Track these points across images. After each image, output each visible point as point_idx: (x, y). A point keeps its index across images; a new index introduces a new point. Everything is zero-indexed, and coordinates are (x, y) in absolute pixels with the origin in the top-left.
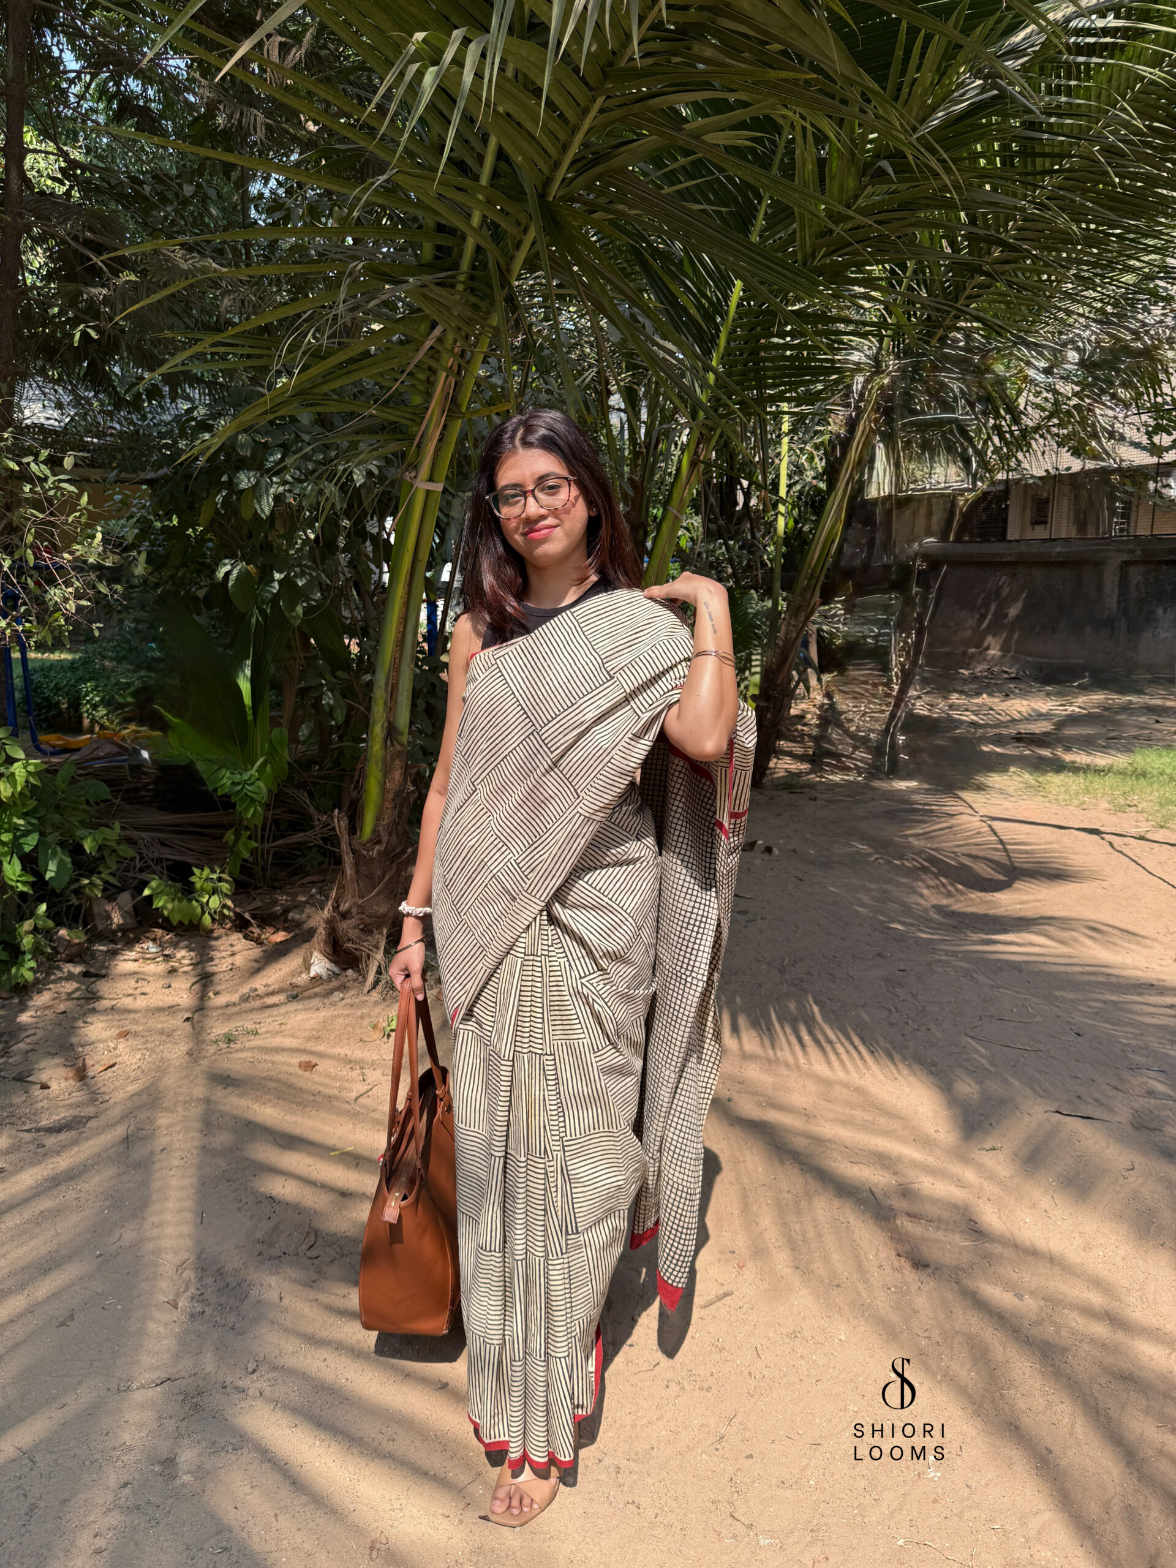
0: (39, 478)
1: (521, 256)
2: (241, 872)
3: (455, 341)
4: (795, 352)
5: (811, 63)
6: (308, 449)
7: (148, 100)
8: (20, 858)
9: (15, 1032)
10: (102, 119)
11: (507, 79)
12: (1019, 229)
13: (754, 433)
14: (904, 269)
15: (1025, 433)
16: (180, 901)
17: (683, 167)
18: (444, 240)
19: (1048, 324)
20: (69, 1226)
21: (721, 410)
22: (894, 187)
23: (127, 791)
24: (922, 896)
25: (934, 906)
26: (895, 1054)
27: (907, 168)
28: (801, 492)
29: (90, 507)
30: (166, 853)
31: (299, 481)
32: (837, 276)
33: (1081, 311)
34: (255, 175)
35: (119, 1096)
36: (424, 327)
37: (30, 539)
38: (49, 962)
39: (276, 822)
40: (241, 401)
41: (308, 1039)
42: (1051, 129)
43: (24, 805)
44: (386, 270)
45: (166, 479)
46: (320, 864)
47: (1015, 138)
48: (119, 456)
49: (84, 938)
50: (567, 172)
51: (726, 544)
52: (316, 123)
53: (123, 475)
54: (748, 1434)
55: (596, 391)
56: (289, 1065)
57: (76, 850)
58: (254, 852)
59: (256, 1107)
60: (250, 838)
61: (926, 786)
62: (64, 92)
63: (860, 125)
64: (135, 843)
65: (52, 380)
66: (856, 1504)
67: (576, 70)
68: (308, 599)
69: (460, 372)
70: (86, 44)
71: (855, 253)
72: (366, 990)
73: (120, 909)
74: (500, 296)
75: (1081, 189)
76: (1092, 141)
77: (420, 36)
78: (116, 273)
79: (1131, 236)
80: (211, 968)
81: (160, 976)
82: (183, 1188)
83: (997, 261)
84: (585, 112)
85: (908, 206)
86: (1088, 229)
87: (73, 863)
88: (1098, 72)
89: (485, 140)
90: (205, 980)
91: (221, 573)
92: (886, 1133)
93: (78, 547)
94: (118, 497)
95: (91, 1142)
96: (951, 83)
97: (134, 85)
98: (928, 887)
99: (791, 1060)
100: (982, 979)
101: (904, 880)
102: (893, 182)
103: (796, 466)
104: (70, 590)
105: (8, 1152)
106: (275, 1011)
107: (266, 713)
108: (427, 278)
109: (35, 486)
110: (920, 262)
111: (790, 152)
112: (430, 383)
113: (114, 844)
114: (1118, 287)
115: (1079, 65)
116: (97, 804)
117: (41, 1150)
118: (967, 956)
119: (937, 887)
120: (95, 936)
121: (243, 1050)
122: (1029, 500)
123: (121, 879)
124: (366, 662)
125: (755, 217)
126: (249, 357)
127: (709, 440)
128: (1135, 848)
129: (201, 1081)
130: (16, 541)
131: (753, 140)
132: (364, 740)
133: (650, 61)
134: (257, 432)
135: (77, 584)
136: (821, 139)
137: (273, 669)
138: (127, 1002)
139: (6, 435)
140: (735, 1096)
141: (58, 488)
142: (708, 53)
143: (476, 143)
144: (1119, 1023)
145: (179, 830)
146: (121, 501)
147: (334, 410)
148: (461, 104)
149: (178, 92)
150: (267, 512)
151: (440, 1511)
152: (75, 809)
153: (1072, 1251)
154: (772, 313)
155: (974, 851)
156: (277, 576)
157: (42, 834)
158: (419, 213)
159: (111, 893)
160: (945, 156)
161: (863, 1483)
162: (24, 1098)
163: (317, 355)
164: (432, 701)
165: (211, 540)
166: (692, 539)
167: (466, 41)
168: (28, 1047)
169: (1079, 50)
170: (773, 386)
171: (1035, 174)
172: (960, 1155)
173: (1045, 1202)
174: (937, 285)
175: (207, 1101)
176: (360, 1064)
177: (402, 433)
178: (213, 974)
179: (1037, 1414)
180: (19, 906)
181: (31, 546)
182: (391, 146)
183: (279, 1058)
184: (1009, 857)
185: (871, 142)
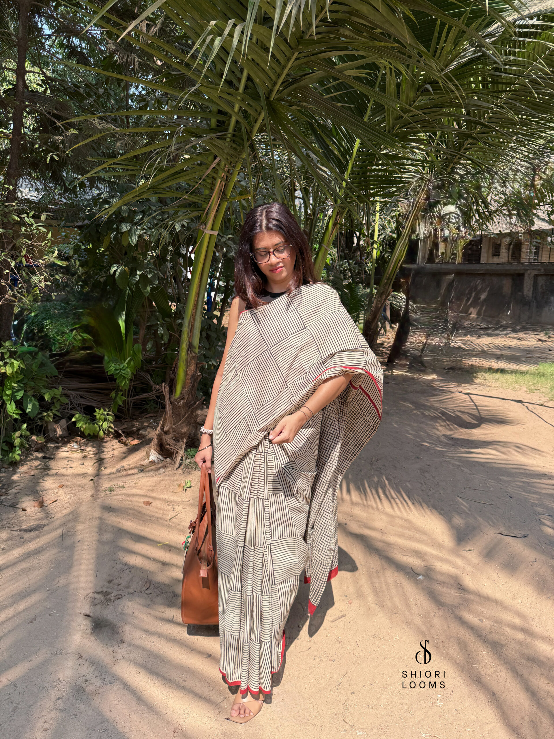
0: (29, 224)
1: (257, 126)
2: (118, 411)
3: (225, 165)
4: (383, 173)
5: (394, 38)
6: (155, 214)
7: (82, 48)
8: (15, 402)
9: (11, 484)
10: (60, 57)
11: (253, 43)
12: (490, 118)
13: (363, 210)
14: (435, 135)
15: (490, 213)
16: (89, 424)
17: (334, 86)
18: (222, 118)
19: (502, 162)
20: (35, 576)
21: (348, 200)
22: (432, 97)
23: (65, 372)
24: (438, 430)
25: (444, 435)
26: (423, 504)
27: (439, 88)
28: (384, 239)
29: (53, 239)
30: (83, 401)
31: (150, 228)
32: (404, 139)
33: (518, 156)
34: (132, 84)
35: (59, 515)
36: (211, 158)
37: (24, 253)
38: (27, 451)
39: (135, 388)
40: (124, 190)
41: (148, 490)
42: (506, 71)
43: (17, 377)
44: (193, 131)
45: (88, 226)
46: (155, 408)
47: (489, 75)
48: (65, 214)
49: (44, 440)
50: (280, 87)
51: (348, 262)
52: (161, 61)
53: (68, 224)
54: (352, 682)
55: (289, 189)
56: (139, 502)
57: (41, 399)
58: (124, 402)
59: (123, 522)
60: (122, 395)
61: (441, 378)
62: (43, 44)
63: (417, 68)
64: (69, 396)
65: (34, 178)
66: (403, 716)
67: (286, 40)
68: (152, 284)
69: (227, 180)
70: (54, 22)
71: (414, 127)
72: (175, 468)
73: (61, 427)
74: (247, 144)
75: (519, 99)
76: (525, 77)
77: (213, 22)
78: (67, 130)
79: (542, 122)
80: (102, 456)
81: (79, 459)
82: (89, 559)
83: (479, 133)
84: (289, 59)
85: (438, 106)
86: (522, 118)
87: (39, 405)
88: (529, 45)
89: (242, 71)
90: (100, 461)
91: (112, 271)
92: (419, 541)
93: (46, 257)
94: (63, 234)
95: (45, 537)
96: (460, 49)
97: (76, 41)
98: (441, 426)
99: (374, 505)
100: (466, 470)
101: (430, 423)
102: (432, 95)
103: (383, 227)
104: (42, 277)
105: (7, 540)
106: (132, 477)
107: (131, 337)
108: (213, 135)
109: (27, 228)
110: (443, 132)
111: (384, 79)
112: (213, 184)
113: (59, 397)
114: (536, 146)
115: (520, 41)
116: (51, 377)
117: (22, 540)
118: (460, 459)
119: (445, 426)
120: (49, 440)
121: (117, 495)
122: (491, 244)
123: (61, 413)
124: (179, 314)
125: (366, 110)
126: (128, 170)
127: (343, 213)
128: (539, 410)
129: (98, 509)
130: (18, 254)
131: (366, 74)
132: (177, 351)
133: (320, 36)
134: (131, 205)
135: (45, 274)
136: (398, 74)
137: (135, 315)
138: (63, 471)
139: (14, 204)
140: (348, 523)
141: (38, 229)
142: (347, 33)
143: (237, 73)
144: (530, 492)
145: (89, 391)
146: (65, 236)
147: (168, 196)
148: (232, 54)
149: (96, 45)
150: (135, 242)
151: (207, 715)
152: (41, 380)
153: (507, 599)
154: (373, 155)
155: (463, 409)
156: (139, 273)
157: (25, 391)
158: (210, 105)
159: (57, 419)
160: (457, 83)
161: (406, 707)
162: (14, 515)
163: (161, 170)
164: (209, 333)
165: (107, 255)
166: (332, 259)
167: (235, 25)
168: (17, 491)
169: (520, 35)
170: (373, 189)
171: (498, 92)
172: (455, 552)
173: (495, 576)
174: (451, 143)
175: (100, 518)
176: (172, 502)
177: (198, 207)
178: (104, 459)
179: (489, 676)
180: (14, 424)
181: (25, 256)
182: (197, 73)
183: (134, 499)
184: (479, 413)
185: (422, 75)
